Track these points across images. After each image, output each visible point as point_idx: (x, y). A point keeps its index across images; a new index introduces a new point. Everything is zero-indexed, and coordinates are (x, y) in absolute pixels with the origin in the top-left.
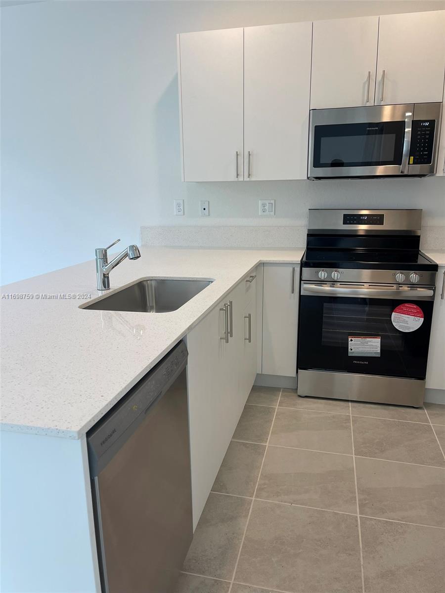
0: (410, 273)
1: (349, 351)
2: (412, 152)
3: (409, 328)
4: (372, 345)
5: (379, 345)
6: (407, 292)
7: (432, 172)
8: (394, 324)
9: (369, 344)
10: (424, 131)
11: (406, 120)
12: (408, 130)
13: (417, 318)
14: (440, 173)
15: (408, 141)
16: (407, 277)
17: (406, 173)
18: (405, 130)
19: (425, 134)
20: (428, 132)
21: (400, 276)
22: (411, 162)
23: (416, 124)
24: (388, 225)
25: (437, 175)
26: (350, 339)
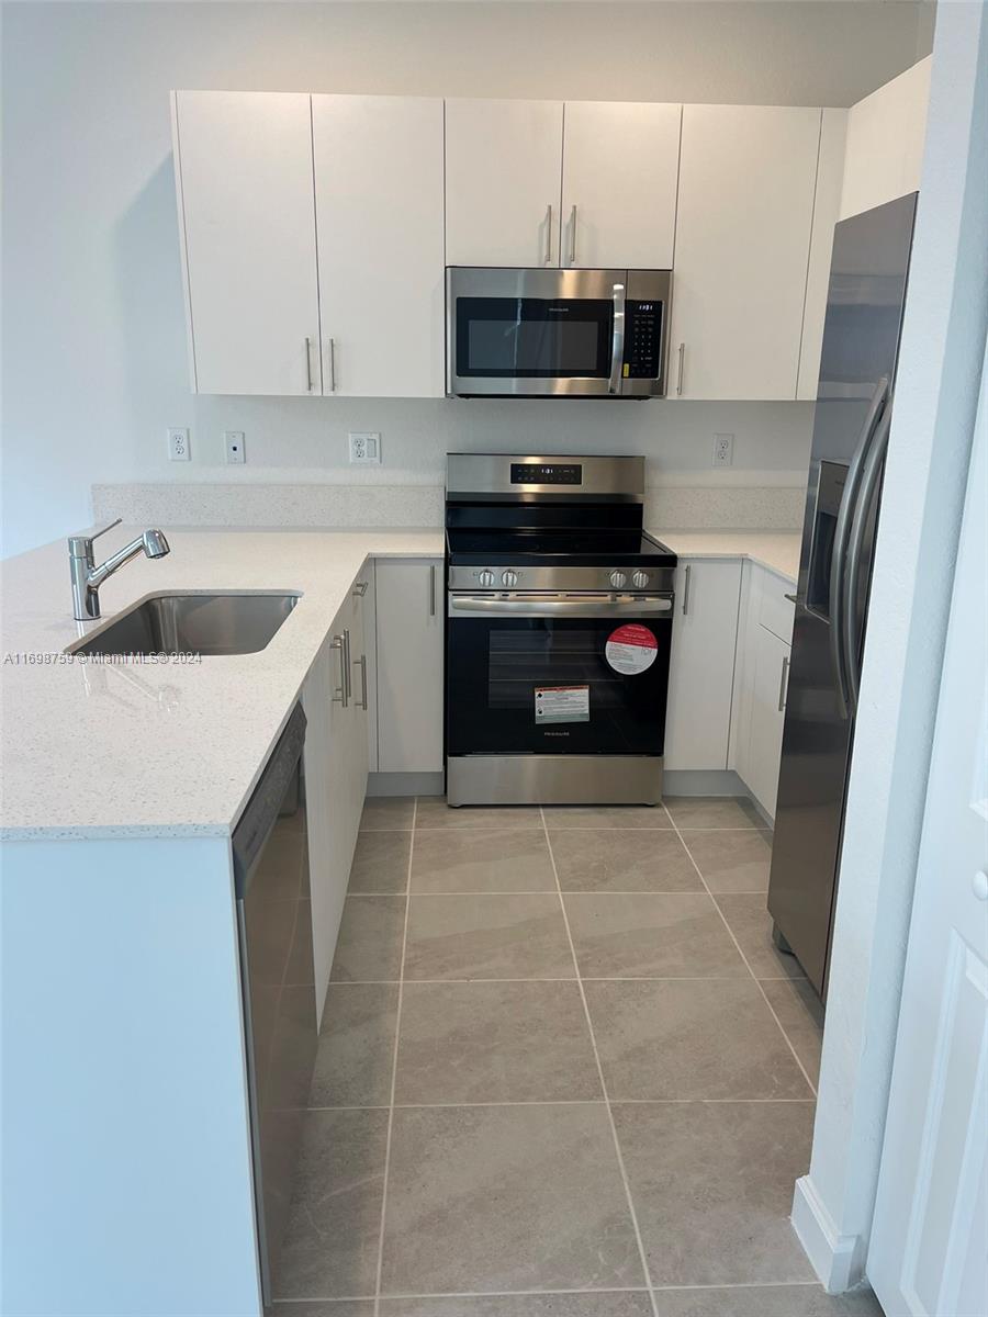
0: (632, 571)
1: (537, 714)
2: (627, 357)
3: (634, 667)
4: (575, 702)
5: (586, 700)
6: (628, 605)
7: (658, 391)
8: (610, 661)
9: (570, 699)
10: (644, 319)
11: (615, 297)
12: (619, 315)
13: (647, 650)
14: (672, 395)
15: (620, 336)
16: (629, 579)
17: (618, 392)
18: (613, 314)
19: (646, 326)
20: (651, 322)
21: (617, 577)
22: (626, 374)
23: (631, 307)
24: (589, 486)
25: (669, 398)
26: (537, 694)
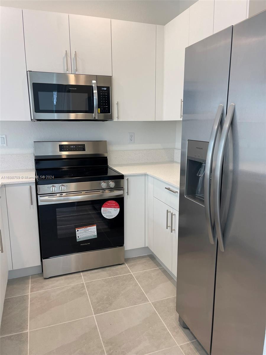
0: (108, 182)
1: (77, 238)
2: (99, 106)
3: (112, 216)
4: (91, 231)
5: (95, 230)
6: (108, 194)
7: (111, 118)
8: (103, 215)
9: (89, 230)
10: (104, 93)
11: (93, 85)
12: (95, 91)
13: (116, 209)
14: (115, 119)
15: (96, 99)
16: (108, 185)
17: (97, 118)
18: (93, 91)
19: (105, 95)
21: (104, 184)
22: (99, 112)
23: (99, 88)
24: (88, 151)
25: (114, 120)
26: (77, 230)
